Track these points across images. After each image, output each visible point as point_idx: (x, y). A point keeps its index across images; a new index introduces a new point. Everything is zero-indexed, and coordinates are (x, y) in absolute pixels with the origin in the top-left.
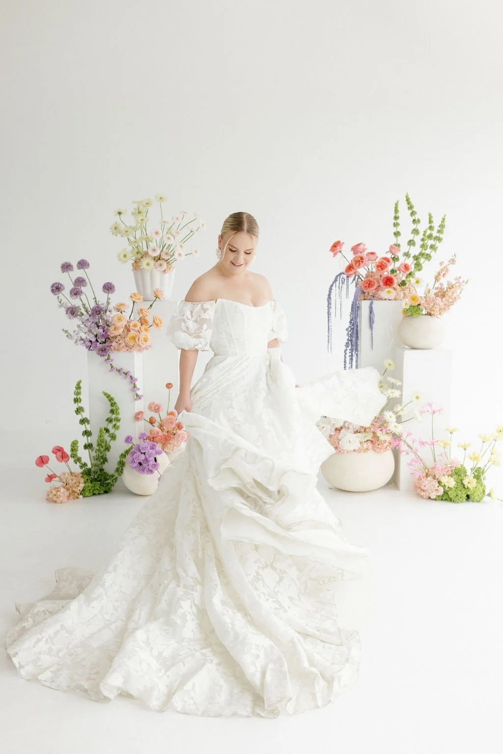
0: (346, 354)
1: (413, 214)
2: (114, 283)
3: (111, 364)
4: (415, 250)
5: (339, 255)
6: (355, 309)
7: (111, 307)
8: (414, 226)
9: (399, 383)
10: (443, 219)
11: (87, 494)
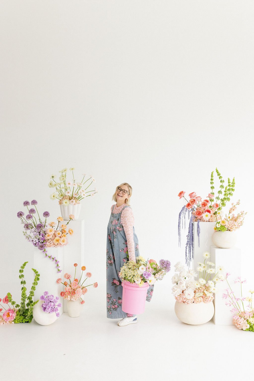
0: (186, 249)
1: (220, 177)
2: (49, 212)
3: (46, 254)
4: (222, 196)
5: (183, 198)
6: (191, 226)
7: (47, 224)
8: (221, 184)
9: (213, 265)
10: (233, 180)
11: (16, 322)
